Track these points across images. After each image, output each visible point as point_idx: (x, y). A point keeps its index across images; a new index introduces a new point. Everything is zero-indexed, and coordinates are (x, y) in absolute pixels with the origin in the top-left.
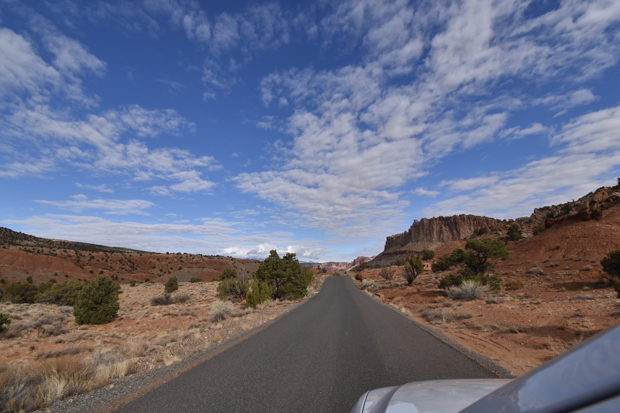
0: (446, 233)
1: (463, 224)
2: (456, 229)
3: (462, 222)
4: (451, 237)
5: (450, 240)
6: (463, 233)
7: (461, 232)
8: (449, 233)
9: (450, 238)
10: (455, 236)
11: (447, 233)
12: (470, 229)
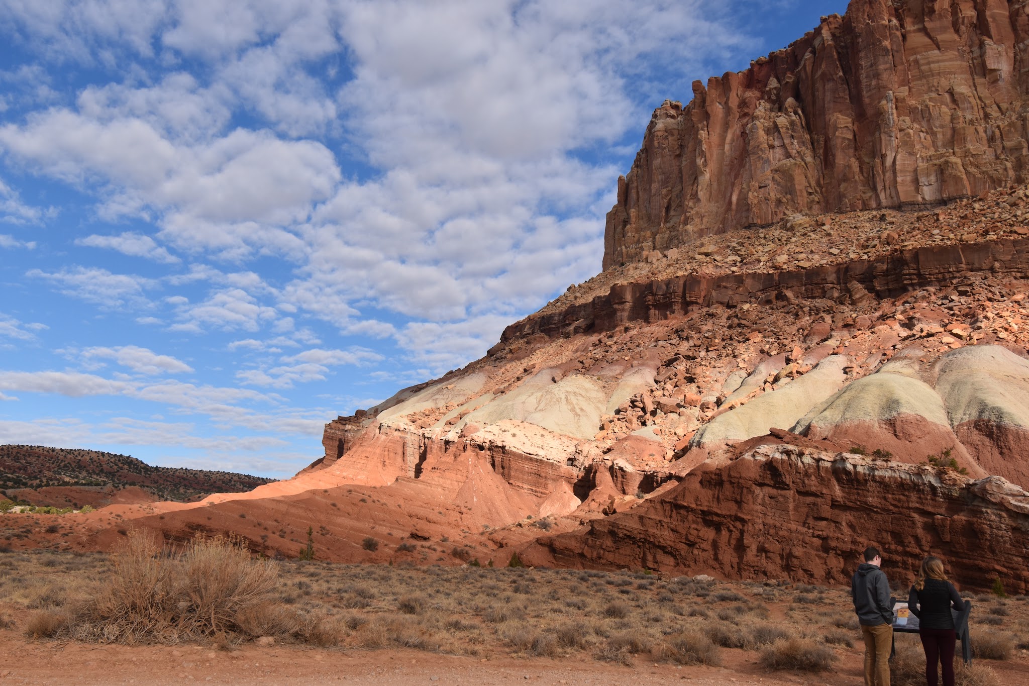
0: (775, 157)
1: (917, 39)
2: (856, 99)
3: (910, 26)
4: (813, 174)
5: (802, 199)
6: (912, 111)
7: (889, 107)
8: (795, 147)
9: (800, 182)
10: (840, 160)
11: (779, 152)
12: (980, 69)
